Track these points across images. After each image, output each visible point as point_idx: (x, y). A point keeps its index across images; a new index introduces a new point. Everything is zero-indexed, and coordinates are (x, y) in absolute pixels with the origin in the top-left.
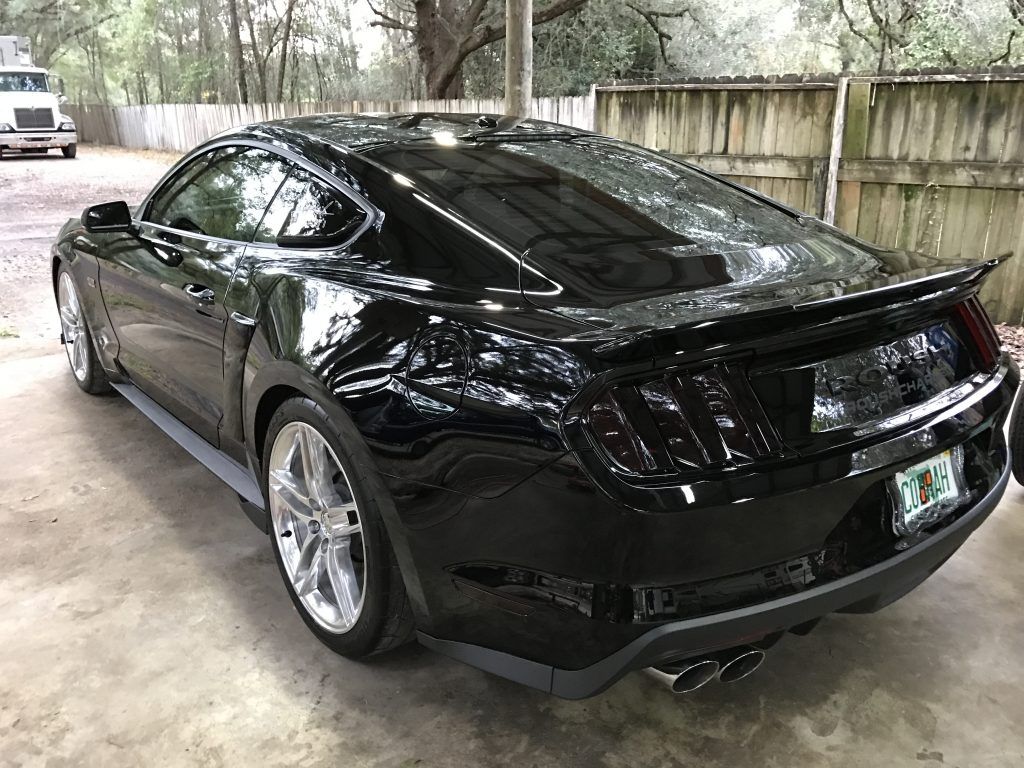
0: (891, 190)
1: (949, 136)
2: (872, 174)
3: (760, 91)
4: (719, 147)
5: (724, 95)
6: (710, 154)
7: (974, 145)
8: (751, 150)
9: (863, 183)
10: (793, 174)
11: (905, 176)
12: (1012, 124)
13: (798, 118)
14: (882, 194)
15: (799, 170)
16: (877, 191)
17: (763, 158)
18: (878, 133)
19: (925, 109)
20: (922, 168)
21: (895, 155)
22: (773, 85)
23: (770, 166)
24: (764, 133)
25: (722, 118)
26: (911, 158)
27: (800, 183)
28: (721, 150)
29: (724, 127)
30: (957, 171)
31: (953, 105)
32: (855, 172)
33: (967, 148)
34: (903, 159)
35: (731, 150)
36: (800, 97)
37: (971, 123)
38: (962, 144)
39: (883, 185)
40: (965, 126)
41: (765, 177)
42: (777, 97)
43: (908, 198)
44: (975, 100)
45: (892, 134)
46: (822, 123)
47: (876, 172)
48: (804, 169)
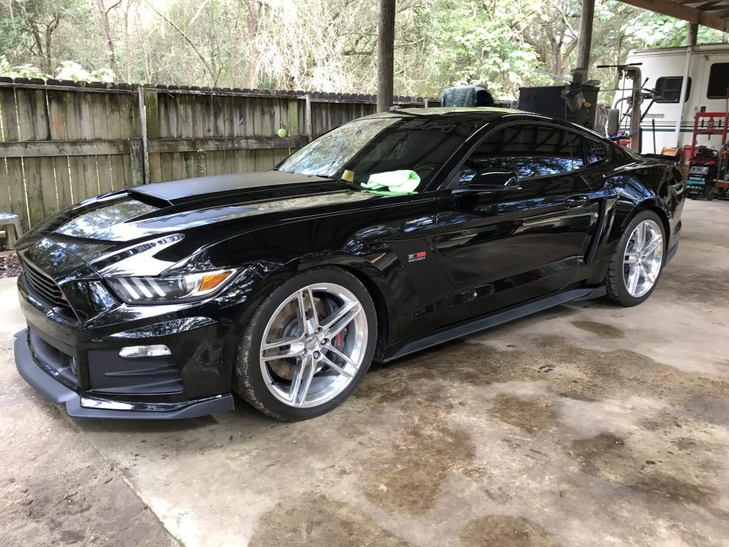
0: (177, 156)
1: (200, 123)
2: (166, 147)
3: (73, 92)
4: (42, 134)
5: (39, 93)
6: (33, 141)
7: (212, 128)
8: (73, 135)
9: (161, 153)
10: (114, 151)
11: (184, 147)
12: (226, 117)
13: (108, 113)
14: (172, 159)
15: (118, 148)
16: (169, 157)
17: (85, 142)
18: (163, 122)
19: (185, 108)
20: (193, 142)
21: (175, 136)
22: (84, 89)
23: (95, 147)
24: (83, 123)
25: (40, 111)
26: (184, 137)
27: (118, 157)
28: (45, 137)
29: (45, 119)
30: (209, 142)
31: (199, 108)
32: (156, 147)
33: (209, 131)
34: (180, 137)
35: (55, 136)
36: (107, 98)
37: (209, 116)
38: (207, 128)
39: (171, 154)
40: (206, 119)
41: (90, 156)
42: (89, 96)
43: (186, 160)
44: (208, 104)
45: (171, 123)
46: (126, 116)
47: (168, 145)
48: (121, 147)
